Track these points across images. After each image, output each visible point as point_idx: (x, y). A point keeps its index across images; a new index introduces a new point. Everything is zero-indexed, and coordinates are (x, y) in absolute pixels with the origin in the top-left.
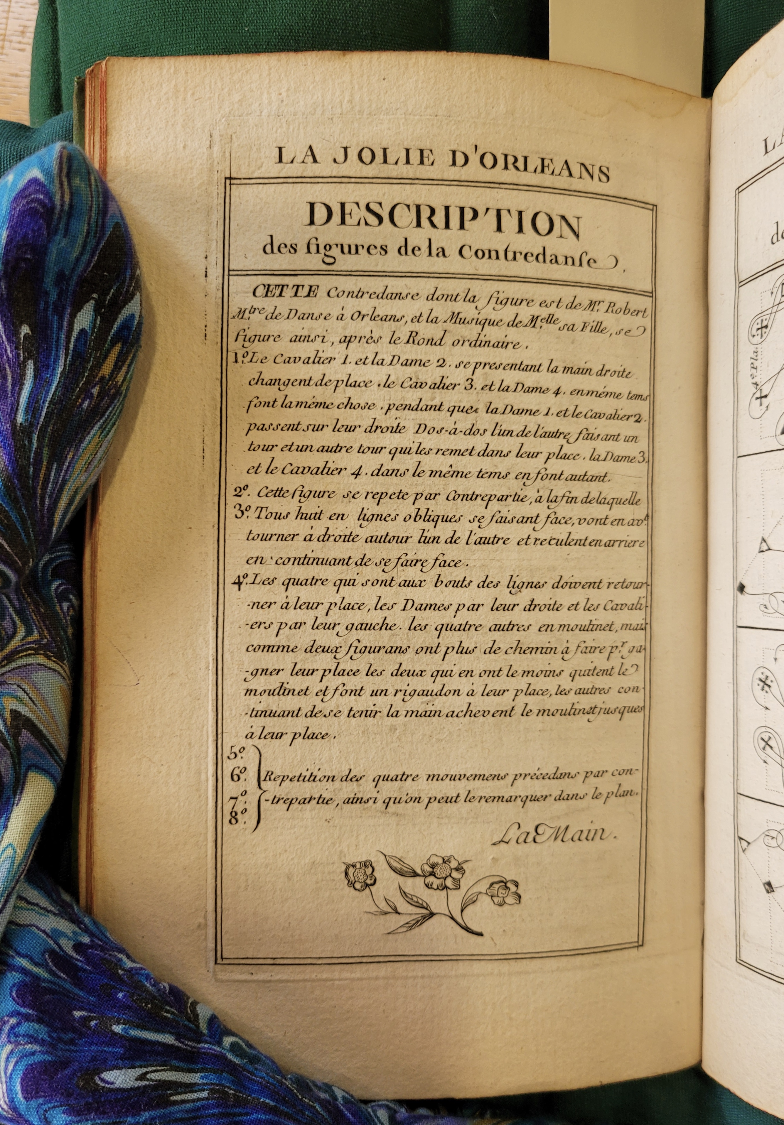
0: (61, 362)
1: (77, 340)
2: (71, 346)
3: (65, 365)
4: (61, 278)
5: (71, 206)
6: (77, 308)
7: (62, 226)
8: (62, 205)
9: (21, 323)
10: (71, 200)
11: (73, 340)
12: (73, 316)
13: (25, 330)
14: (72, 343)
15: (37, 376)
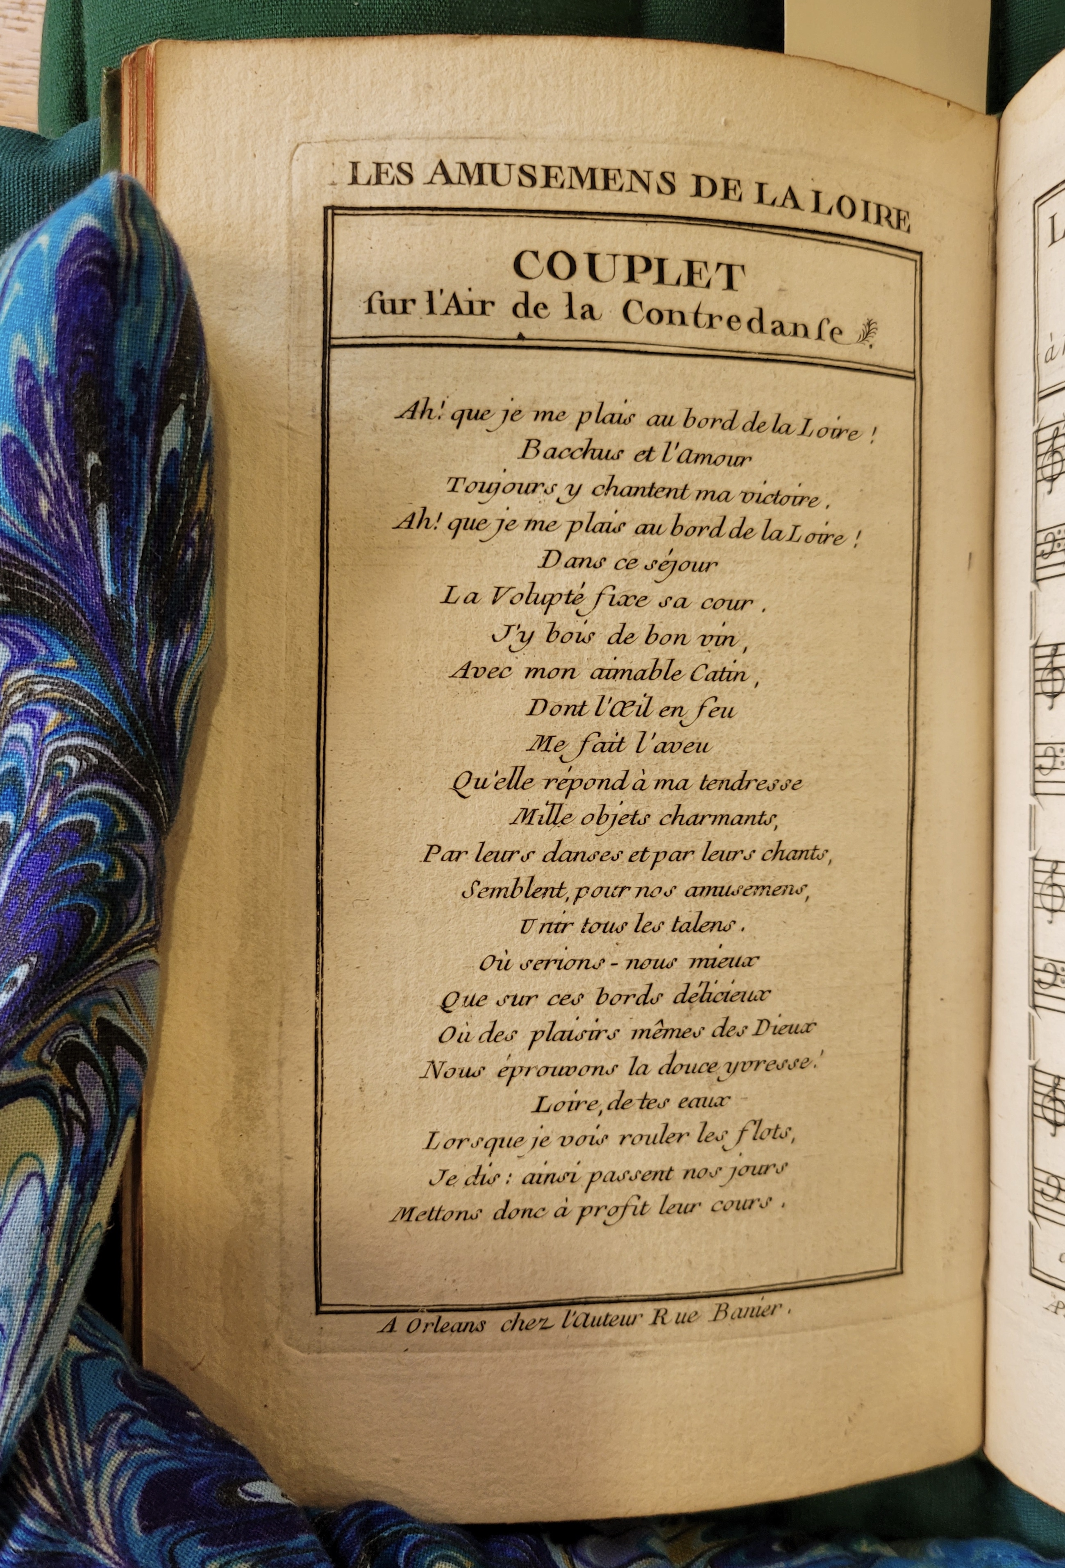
0: (148, 501)
1: (165, 470)
2: (158, 478)
3: (153, 507)
4: (139, 376)
5: (141, 257)
6: (164, 420)
7: (131, 290)
8: (129, 258)
9: (87, 450)
10: (141, 248)
11: (160, 467)
12: (159, 432)
13: (93, 459)
14: (160, 473)
15: (114, 527)
